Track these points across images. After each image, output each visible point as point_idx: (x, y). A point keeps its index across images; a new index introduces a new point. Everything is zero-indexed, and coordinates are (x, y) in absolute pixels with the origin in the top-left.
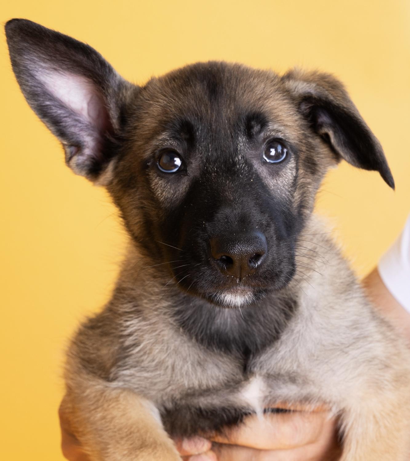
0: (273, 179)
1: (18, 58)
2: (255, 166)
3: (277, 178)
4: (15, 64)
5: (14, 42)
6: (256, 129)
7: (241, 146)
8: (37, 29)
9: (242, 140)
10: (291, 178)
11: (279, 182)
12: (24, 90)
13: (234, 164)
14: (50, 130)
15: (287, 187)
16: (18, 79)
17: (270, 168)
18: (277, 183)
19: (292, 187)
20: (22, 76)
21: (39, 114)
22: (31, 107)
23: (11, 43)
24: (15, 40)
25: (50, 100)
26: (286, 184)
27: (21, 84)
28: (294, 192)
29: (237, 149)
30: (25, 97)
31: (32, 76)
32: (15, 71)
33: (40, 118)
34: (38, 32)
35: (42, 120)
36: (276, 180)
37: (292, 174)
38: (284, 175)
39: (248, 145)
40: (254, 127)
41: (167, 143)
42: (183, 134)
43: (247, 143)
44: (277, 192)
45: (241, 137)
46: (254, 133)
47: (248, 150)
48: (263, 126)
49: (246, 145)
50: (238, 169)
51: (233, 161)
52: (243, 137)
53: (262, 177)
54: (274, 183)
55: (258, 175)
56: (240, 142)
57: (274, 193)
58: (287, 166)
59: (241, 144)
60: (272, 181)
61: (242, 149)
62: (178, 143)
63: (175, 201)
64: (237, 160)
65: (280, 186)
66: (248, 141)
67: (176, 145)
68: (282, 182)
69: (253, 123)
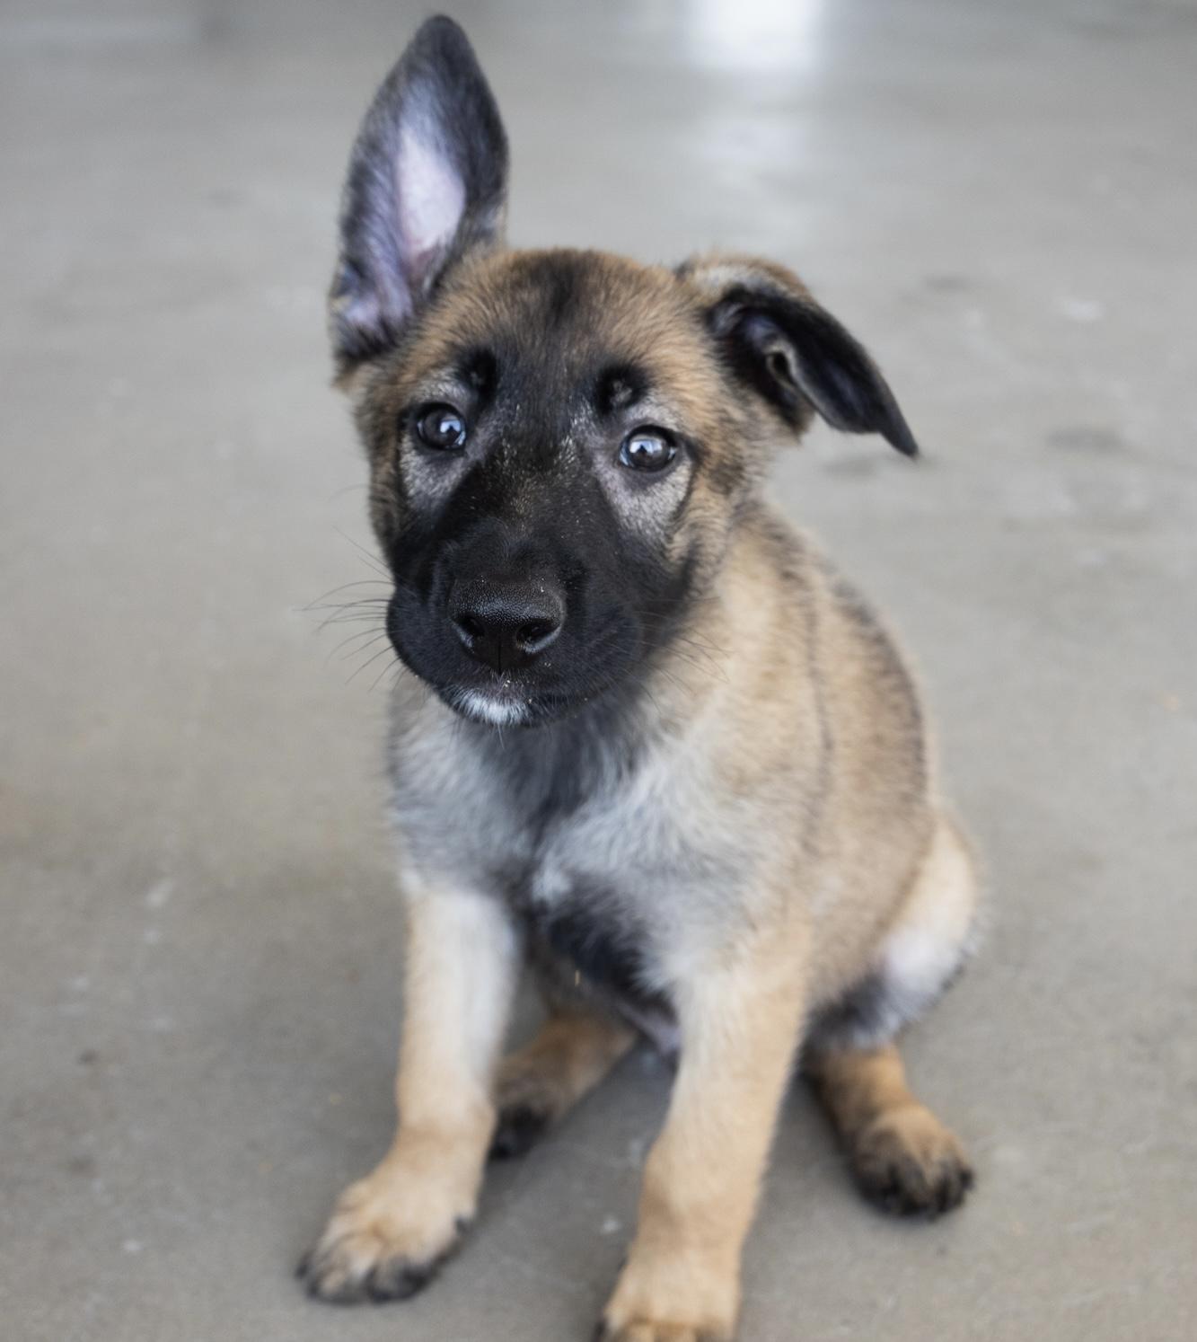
0: (632, 496)
2: (599, 466)
3: (642, 497)
6: (622, 396)
7: (580, 424)
9: (583, 417)
10: (671, 501)
11: (644, 505)
13: (556, 451)
15: (659, 519)
17: (629, 475)
18: (640, 507)
19: (670, 520)
26: (659, 510)
28: (675, 532)
29: (570, 426)
36: (639, 500)
37: (676, 495)
38: (658, 494)
39: (596, 424)
40: (617, 392)
41: (440, 390)
42: (474, 375)
43: (595, 421)
44: (634, 524)
45: (586, 407)
46: (615, 404)
47: (593, 434)
48: (638, 393)
49: (592, 424)
50: (559, 462)
51: (555, 446)
52: (589, 407)
53: (609, 489)
54: (632, 506)
55: (597, 484)
56: (580, 416)
57: (627, 524)
58: (668, 479)
59: (582, 420)
60: (630, 500)
61: (580, 428)
62: (463, 391)
63: (431, 500)
64: (562, 447)
65: (645, 513)
66: (597, 416)
67: (456, 396)
68: (651, 507)
69: (617, 385)
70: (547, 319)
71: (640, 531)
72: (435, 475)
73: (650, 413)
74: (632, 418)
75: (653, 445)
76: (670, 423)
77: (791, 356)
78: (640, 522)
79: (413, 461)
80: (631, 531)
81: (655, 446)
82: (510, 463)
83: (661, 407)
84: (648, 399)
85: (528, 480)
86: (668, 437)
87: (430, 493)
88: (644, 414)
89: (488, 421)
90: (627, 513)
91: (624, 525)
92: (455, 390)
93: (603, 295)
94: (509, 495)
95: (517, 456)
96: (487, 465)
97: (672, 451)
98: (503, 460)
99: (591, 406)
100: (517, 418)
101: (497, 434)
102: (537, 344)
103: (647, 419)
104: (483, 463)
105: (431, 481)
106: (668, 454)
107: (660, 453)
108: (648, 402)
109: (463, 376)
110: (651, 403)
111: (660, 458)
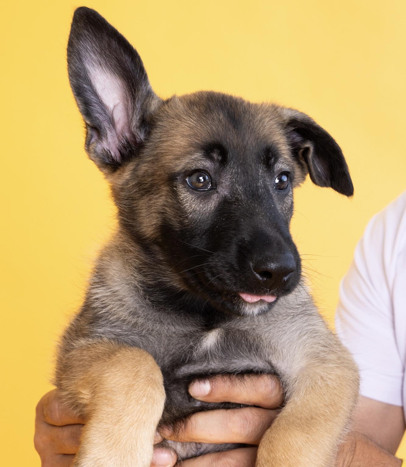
0: (280, 204)
1: (75, 41)
2: (271, 192)
4: (71, 44)
5: (78, 26)
6: (273, 159)
7: (262, 173)
8: (101, 20)
9: (261, 170)
10: (290, 203)
11: (283, 207)
12: (70, 68)
14: (79, 107)
16: (69, 58)
20: (73, 56)
21: (75, 91)
22: (71, 84)
23: (74, 26)
24: (79, 24)
25: (88, 85)
26: (287, 208)
27: (69, 62)
29: (259, 175)
30: (69, 73)
31: (80, 60)
32: (68, 50)
33: (75, 95)
34: (101, 23)
35: (75, 97)
36: (282, 205)
37: (291, 200)
38: (287, 202)
39: (266, 173)
42: (215, 155)
46: (271, 163)
47: (266, 177)
48: (276, 158)
50: (261, 194)
51: (256, 185)
54: (280, 208)
58: (289, 194)
62: (210, 164)
64: (259, 185)
65: (283, 210)
66: (266, 169)
67: (208, 166)
69: (270, 155)
71: (283, 218)
72: (203, 203)
74: (276, 170)
78: (283, 215)
83: (284, 163)
88: (280, 167)
89: (226, 176)
90: (279, 212)
92: (207, 163)
96: (232, 197)
98: (239, 195)
101: (232, 182)
104: (229, 195)
110: (280, 162)
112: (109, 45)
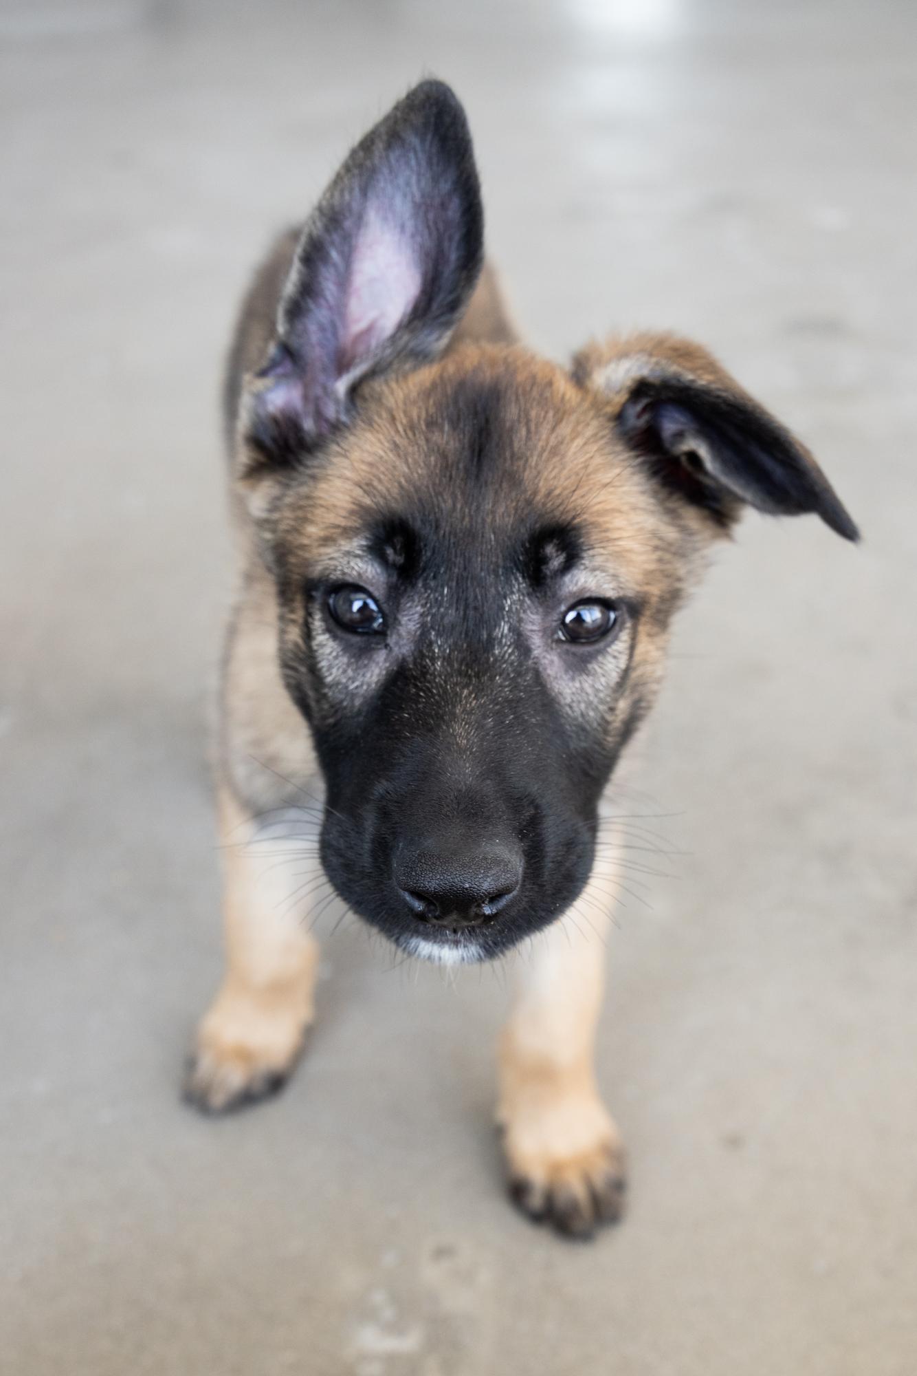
2: (536, 653)
4: (367, 145)
6: (556, 562)
7: (513, 603)
9: (516, 596)
10: (613, 673)
11: (586, 686)
13: (491, 642)
18: (582, 689)
19: (613, 692)
27: (337, 181)
29: (502, 608)
31: (364, 193)
32: (354, 153)
36: (581, 683)
37: (617, 666)
38: (599, 670)
39: (530, 599)
40: (550, 560)
41: (353, 568)
42: (390, 551)
43: (529, 595)
44: (576, 709)
45: (517, 579)
46: (548, 573)
47: (528, 612)
48: (572, 558)
49: (527, 599)
50: (496, 660)
51: (489, 635)
52: (521, 579)
53: (549, 675)
54: (574, 690)
55: (537, 675)
56: (512, 593)
57: (570, 712)
58: (609, 650)
59: (515, 597)
60: (571, 684)
61: (514, 607)
62: (379, 570)
63: (353, 696)
64: (497, 636)
65: (587, 694)
66: (531, 590)
67: (370, 577)
68: (593, 686)
69: (550, 549)
70: (467, 470)
71: (583, 715)
72: (354, 667)
73: (586, 582)
74: (567, 590)
75: (591, 614)
76: (609, 591)
77: (703, 451)
78: (583, 706)
79: (327, 647)
80: (576, 719)
81: (592, 616)
82: (442, 665)
83: (597, 573)
84: (584, 564)
85: (466, 692)
86: (606, 604)
87: (352, 687)
88: (580, 584)
89: (411, 607)
90: (568, 700)
91: (567, 714)
92: (370, 568)
93: (524, 432)
94: (446, 718)
95: (450, 654)
96: (415, 663)
97: (612, 616)
98: (433, 660)
99: (524, 577)
100: (445, 604)
101: (423, 625)
102: (459, 506)
103: (583, 589)
104: (410, 659)
105: (350, 673)
106: (609, 619)
107: (599, 622)
108: (582, 567)
109: (376, 550)
110: (586, 568)
111: (599, 627)
112: (443, 206)
